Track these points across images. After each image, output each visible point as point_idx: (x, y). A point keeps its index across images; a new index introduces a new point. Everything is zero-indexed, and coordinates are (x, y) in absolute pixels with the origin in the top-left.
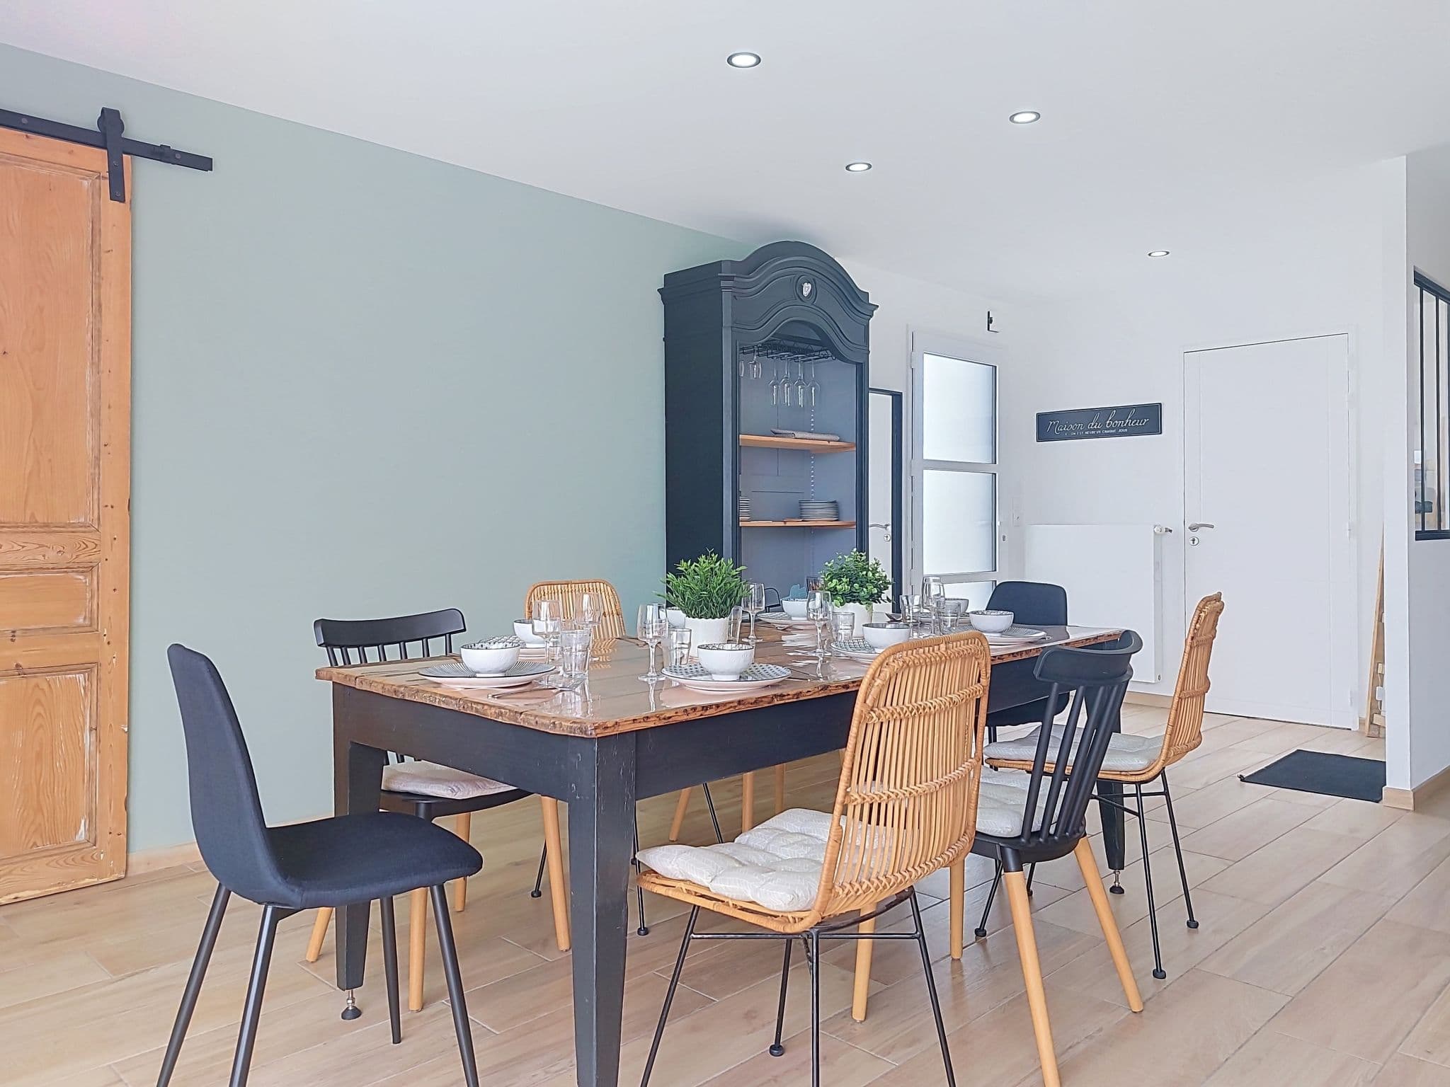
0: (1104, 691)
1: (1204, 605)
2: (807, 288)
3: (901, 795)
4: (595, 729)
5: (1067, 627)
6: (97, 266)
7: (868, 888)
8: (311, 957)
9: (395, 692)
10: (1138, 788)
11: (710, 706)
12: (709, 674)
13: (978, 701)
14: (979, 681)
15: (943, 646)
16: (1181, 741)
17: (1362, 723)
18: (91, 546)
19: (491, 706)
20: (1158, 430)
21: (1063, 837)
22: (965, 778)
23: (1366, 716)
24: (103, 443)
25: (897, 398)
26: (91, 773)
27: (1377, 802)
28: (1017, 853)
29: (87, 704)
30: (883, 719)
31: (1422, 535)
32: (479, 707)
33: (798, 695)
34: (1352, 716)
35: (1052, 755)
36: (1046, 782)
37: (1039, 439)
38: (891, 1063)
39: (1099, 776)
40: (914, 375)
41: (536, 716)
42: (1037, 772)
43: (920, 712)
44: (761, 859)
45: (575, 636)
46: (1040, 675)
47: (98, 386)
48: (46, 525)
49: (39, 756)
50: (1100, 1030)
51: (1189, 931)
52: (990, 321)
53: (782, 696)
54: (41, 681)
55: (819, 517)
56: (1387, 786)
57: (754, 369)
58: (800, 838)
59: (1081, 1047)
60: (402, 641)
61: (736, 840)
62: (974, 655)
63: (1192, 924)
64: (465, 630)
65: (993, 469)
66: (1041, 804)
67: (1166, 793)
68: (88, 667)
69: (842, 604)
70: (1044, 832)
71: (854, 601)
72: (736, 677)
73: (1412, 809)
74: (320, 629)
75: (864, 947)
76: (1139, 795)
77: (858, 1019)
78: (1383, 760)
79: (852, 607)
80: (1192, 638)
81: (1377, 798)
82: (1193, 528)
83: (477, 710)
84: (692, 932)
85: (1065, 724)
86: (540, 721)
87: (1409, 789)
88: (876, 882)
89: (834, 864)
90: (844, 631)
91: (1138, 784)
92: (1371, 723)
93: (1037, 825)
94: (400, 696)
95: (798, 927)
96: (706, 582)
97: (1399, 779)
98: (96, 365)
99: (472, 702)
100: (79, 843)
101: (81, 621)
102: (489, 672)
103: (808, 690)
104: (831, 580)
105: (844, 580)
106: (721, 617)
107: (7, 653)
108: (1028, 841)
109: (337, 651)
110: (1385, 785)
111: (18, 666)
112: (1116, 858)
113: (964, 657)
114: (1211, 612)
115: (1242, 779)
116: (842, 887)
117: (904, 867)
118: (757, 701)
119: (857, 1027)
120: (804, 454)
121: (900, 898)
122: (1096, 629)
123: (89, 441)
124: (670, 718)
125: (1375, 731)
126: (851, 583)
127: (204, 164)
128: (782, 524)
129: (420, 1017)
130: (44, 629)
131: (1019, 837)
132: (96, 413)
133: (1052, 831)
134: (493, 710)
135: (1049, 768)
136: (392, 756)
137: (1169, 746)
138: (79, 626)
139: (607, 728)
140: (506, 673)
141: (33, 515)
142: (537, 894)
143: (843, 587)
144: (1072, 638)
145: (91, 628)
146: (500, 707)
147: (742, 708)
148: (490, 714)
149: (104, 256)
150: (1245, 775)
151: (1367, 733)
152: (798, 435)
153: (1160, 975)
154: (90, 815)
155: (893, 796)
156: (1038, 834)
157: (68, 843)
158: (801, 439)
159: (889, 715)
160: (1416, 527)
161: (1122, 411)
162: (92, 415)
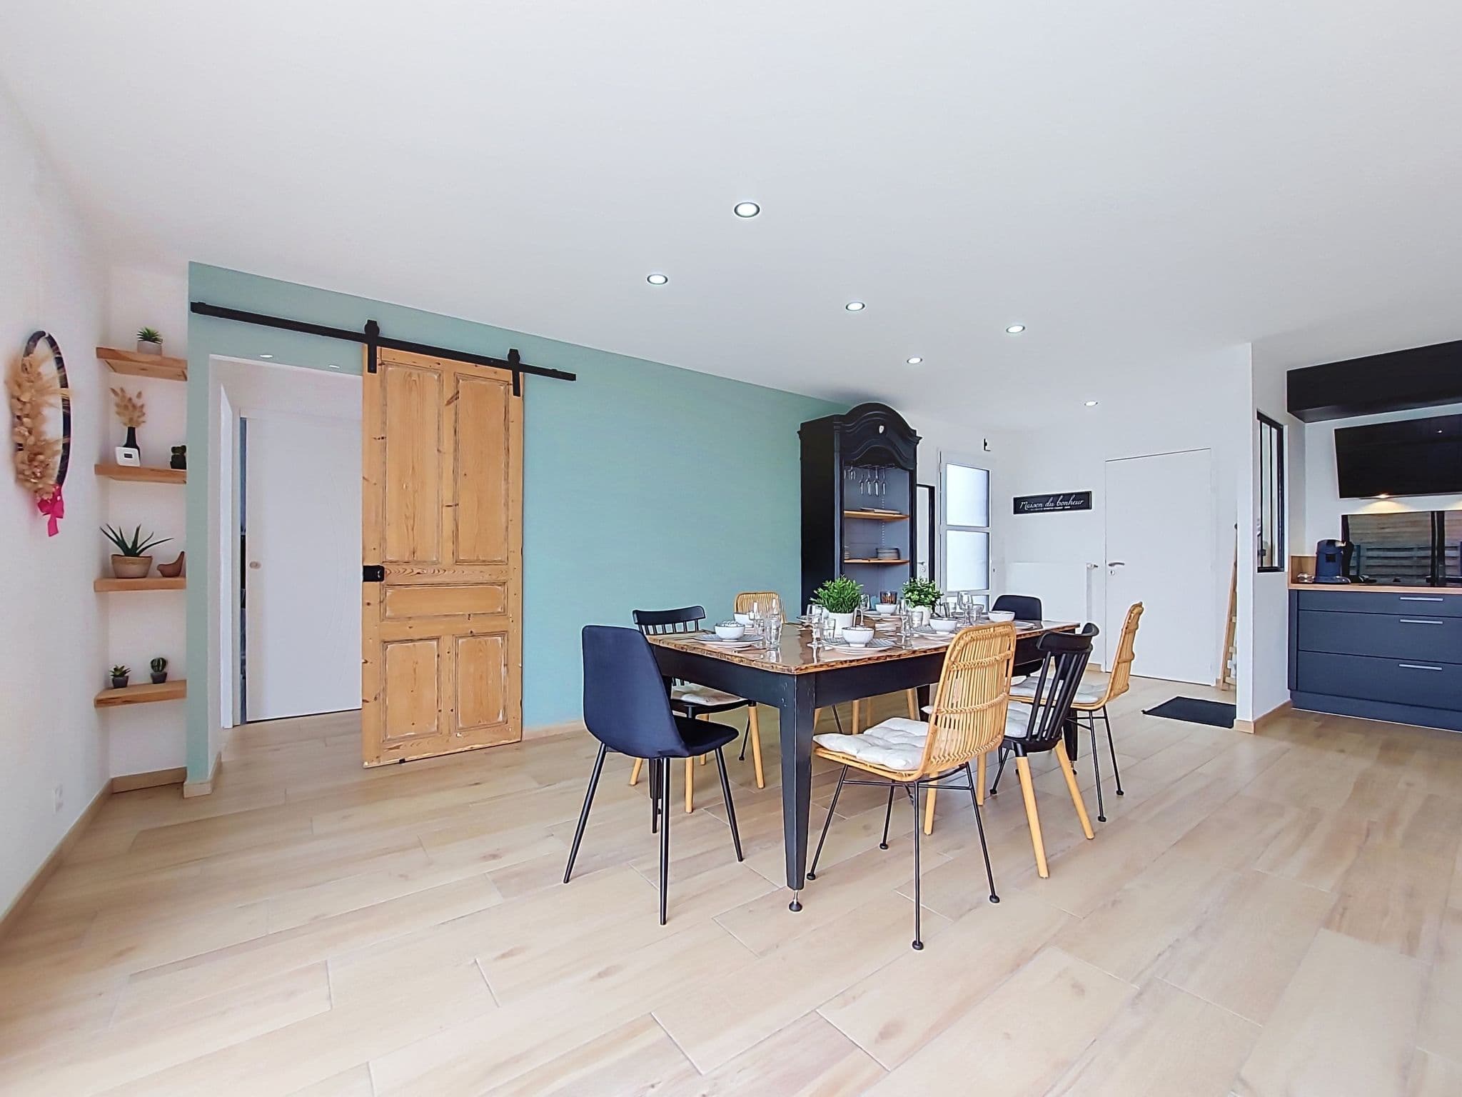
0: (1066, 657)
1: (1134, 609)
2: (881, 429)
3: (967, 711)
4: (797, 670)
5: (1042, 623)
6: (507, 429)
7: (949, 760)
8: (633, 782)
9: (682, 648)
10: (1091, 714)
11: (853, 661)
12: (848, 643)
13: (1008, 661)
14: (1009, 649)
15: (992, 629)
16: (1118, 687)
17: (1217, 681)
18: (504, 572)
19: (736, 657)
20: (1089, 507)
21: (1050, 739)
22: (1000, 703)
23: (1220, 677)
24: (510, 519)
25: (932, 490)
26: (505, 687)
27: (1230, 728)
28: (1023, 747)
29: (503, 651)
30: (959, 668)
31: (1261, 570)
32: (729, 657)
33: (899, 656)
34: (1211, 677)
35: (1045, 694)
36: (1041, 710)
37: (1016, 512)
38: (949, 857)
39: (1071, 706)
40: (942, 476)
41: (762, 662)
42: (1036, 704)
43: (980, 666)
44: (881, 743)
45: (773, 621)
46: (1041, 647)
47: (507, 490)
48: (484, 561)
49: (481, 677)
50: (1069, 847)
51: (1118, 797)
52: (985, 444)
53: (891, 656)
54: (482, 639)
55: (888, 557)
56: (1238, 718)
57: (851, 474)
58: (902, 733)
59: (1059, 855)
60: (674, 622)
61: (865, 733)
62: (1008, 635)
63: (1120, 793)
64: (705, 617)
65: (987, 530)
66: (1038, 720)
67: (1106, 717)
68: (503, 634)
69: (914, 607)
70: (1039, 736)
71: (921, 605)
72: (864, 645)
73: (1252, 732)
74: (635, 615)
75: (932, 792)
76: (1091, 718)
77: (928, 834)
78: (1234, 704)
79: (919, 608)
80: (1126, 628)
81: (1231, 726)
82: (1110, 565)
83: (728, 659)
84: (844, 780)
85: (1039, 676)
86: (765, 665)
87: (1251, 720)
88: (953, 757)
89: (931, 746)
90: (916, 622)
91: (1091, 711)
92: (1224, 682)
93: (1035, 731)
94: (685, 651)
95: (909, 779)
96: (840, 593)
97: (1245, 714)
98: (506, 480)
99: (725, 654)
100: (499, 722)
101: (500, 610)
102: (730, 639)
103: (904, 653)
104: (907, 593)
105: (916, 593)
106: (849, 613)
107: (467, 625)
108: (1030, 740)
109: (643, 627)
110: (1235, 717)
111: (471, 632)
112: (1072, 754)
113: (1003, 635)
114: (1137, 614)
115: (1144, 712)
116: (934, 758)
117: (968, 750)
118: (878, 658)
119: (927, 837)
120: (879, 521)
121: (961, 768)
122: (1063, 623)
123: (504, 520)
124: (833, 666)
125: (1227, 685)
126: (919, 595)
127: (571, 377)
128: (867, 561)
129: (691, 816)
130: (483, 614)
131: (1025, 738)
132: (506, 504)
133: (1044, 736)
134: (737, 659)
135: (1043, 702)
136: (678, 681)
137: (1111, 690)
138: (499, 612)
139: (801, 670)
140: (738, 640)
141: (478, 557)
142: (742, 758)
143: (915, 597)
144: (1045, 628)
145: (504, 613)
146: (741, 657)
147: (871, 662)
148: (736, 661)
149: (510, 423)
150: (1146, 710)
151: (1221, 687)
152: (876, 511)
153: (1102, 819)
154: (504, 708)
155: (963, 711)
156: (1036, 736)
157: (495, 722)
158: (878, 513)
159: (962, 666)
160: (1258, 565)
161: (1067, 497)
162: (504, 505)
